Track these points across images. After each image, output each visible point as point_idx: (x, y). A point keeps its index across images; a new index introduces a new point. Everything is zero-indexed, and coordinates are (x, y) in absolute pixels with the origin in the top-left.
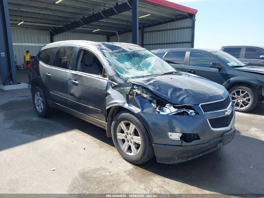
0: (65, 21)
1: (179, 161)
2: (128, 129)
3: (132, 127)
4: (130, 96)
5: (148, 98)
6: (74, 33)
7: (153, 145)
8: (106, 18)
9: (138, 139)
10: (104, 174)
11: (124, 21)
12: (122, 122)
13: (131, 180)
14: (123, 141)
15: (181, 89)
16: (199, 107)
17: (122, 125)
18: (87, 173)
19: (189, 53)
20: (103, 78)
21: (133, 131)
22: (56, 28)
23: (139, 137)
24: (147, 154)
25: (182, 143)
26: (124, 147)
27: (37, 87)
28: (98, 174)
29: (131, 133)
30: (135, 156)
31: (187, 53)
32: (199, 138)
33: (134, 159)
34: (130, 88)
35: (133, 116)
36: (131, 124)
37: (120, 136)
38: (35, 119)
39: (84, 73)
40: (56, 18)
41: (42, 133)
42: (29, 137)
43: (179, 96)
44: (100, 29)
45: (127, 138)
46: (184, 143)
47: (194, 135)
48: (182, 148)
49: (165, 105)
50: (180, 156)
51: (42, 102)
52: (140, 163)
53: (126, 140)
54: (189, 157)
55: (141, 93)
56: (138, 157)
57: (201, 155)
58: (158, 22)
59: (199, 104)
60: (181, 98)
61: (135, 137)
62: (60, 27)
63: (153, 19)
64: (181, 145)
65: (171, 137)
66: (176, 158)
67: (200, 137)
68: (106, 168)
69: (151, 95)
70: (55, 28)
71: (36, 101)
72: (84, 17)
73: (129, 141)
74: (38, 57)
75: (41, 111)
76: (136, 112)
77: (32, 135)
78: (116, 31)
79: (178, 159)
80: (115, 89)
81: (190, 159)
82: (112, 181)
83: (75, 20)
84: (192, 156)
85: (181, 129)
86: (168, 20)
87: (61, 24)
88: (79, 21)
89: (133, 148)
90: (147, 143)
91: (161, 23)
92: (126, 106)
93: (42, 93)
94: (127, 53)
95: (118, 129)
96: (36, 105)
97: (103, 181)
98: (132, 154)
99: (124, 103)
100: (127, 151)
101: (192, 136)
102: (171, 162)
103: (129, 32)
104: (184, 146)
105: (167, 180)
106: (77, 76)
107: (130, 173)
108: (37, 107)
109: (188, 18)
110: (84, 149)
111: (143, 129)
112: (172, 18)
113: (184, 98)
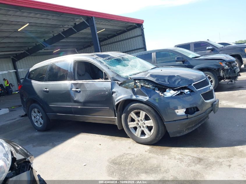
0: (26, 47)
1: (187, 132)
2: (139, 116)
3: (143, 114)
4: (135, 89)
5: (151, 87)
6: (35, 57)
7: (165, 123)
8: (66, 37)
9: (150, 123)
10: (130, 157)
11: (82, 38)
12: (132, 113)
13: (155, 155)
14: (135, 128)
15: (174, 76)
16: (192, 86)
17: (133, 115)
18: (115, 160)
19: (155, 53)
20: (106, 80)
21: (143, 117)
22: (18, 55)
23: (151, 121)
24: (160, 132)
25: (187, 116)
26: (138, 133)
27: (33, 105)
28: (125, 158)
29: (143, 119)
30: (149, 138)
31: (153, 54)
32: (198, 110)
33: (149, 140)
34: (133, 83)
35: (142, 105)
36: (141, 112)
37: (131, 125)
38: (37, 134)
39: (84, 81)
40: (17, 45)
41: (53, 143)
42: (43, 148)
43: (175, 81)
44: (60, 49)
45: (138, 125)
46: (189, 116)
47: (194, 108)
48: (188, 120)
49: (166, 90)
50: (187, 128)
51: (42, 117)
52: (156, 142)
53: (138, 126)
54: (193, 127)
55: (144, 85)
56: (153, 137)
57: (200, 125)
58: (112, 35)
59: (191, 84)
60: (177, 82)
61: (146, 122)
62: (21, 53)
63: (107, 33)
64: (187, 118)
65: (178, 114)
66: (185, 130)
67: (199, 108)
68: (128, 153)
69: (153, 85)
70: (16, 54)
71: (33, 118)
72: (44, 40)
73: (141, 127)
74: (28, 78)
75: (40, 126)
76: (145, 100)
77: (44, 146)
78: (74, 49)
79: (186, 130)
80: (122, 86)
81: (194, 129)
82: (140, 160)
83: (36, 44)
84: (195, 126)
85: (183, 106)
86: (120, 32)
87: (23, 50)
88: (41, 44)
89: (146, 131)
90: (159, 123)
91: (115, 36)
92: (134, 97)
93: (41, 109)
94: (115, 58)
95: (129, 119)
96: (34, 122)
97: (133, 162)
98: (146, 137)
99: (132, 96)
100: (141, 136)
101: (193, 109)
102: (182, 134)
103: (87, 47)
104: (190, 118)
105: (182, 148)
106: (78, 85)
107: (150, 152)
108: (36, 124)
109: (137, 27)
110: (100, 145)
111: (153, 112)
112: (124, 30)
113: (179, 82)
